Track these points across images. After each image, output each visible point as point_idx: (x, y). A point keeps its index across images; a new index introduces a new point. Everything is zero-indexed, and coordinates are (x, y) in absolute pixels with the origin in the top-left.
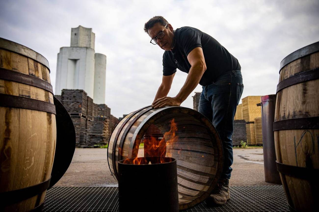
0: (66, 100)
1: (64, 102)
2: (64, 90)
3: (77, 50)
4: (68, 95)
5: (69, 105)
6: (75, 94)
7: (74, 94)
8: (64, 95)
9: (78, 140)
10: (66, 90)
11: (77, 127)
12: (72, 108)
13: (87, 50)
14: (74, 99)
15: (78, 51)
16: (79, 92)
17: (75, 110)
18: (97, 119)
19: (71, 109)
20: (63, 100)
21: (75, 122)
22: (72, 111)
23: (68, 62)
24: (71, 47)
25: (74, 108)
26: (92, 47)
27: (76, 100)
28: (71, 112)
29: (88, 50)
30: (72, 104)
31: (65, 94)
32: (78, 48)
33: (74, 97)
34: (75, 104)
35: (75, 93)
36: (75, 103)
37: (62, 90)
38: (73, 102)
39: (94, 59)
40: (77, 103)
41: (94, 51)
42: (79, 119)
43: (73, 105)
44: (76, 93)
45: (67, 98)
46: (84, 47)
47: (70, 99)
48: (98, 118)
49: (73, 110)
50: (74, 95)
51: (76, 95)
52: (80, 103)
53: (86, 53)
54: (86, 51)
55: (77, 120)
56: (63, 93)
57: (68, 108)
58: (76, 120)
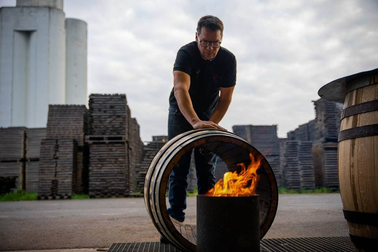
0: (97, 113)
1: (94, 117)
2: (92, 95)
3: (31, 12)
4: (100, 104)
5: (104, 122)
6: (113, 102)
7: (110, 102)
8: (93, 105)
9: (123, 184)
10: (97, 95)
11: (120, 161)
12: (109, 128)
13: (49, 12)
14: (111, 112)
15: (32, 14)
16: (119, 99)
17: (114, 131)
18: (156, 146)
19: (107, 128)
20: (92, 113)
21: (116, 151)
22: (108, 132)
23: (14, 36)
24: (18, 6)
25: (113, 127)
26: (59, 7)
27: (115, 112)
28: (107, 134)
29: (51, 13)
30: (108, 120)
31: (95, 102)
32: (33, 9)
33: (112, 107)
34: (114, 120)
35: (113, 100)
36: (114, 117)
37: (90, 96)
38: (110, 117)
39: (63, 30)
40: (117, 118)
41: (64, 14)
42: (122, 147)
43: (111, 122)
44: (115, 101)
45: (100, 110)
46: (45, 7)
47: (105, 112)
48: (158, 145)
49: (111, 131)
50: (111, 105)
51: (114, 105)
52: (123, 118)
53: (50, 18)
54: (48, 14)
55: (119, 149)
56: (91, 101)
57: (103, 128)
58: (117, 148)
